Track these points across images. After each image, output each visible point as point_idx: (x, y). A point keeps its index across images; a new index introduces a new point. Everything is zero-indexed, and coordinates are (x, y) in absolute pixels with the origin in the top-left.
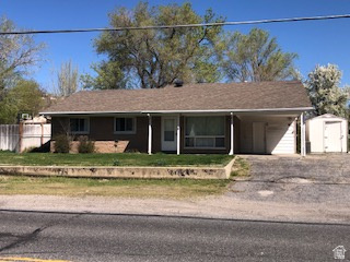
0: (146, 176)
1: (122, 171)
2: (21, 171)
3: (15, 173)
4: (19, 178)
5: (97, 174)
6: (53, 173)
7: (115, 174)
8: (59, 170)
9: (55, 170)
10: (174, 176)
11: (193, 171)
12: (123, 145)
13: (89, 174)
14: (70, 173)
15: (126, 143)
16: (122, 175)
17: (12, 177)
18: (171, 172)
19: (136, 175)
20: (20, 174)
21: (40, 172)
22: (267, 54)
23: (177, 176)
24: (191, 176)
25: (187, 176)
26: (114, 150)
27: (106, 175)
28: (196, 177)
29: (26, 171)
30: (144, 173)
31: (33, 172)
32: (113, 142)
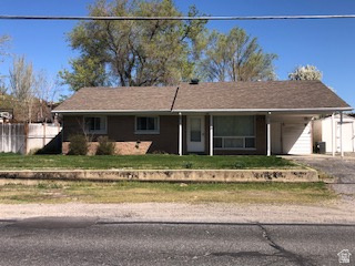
0: (228, 180)
1: (201, 174)
2: (83, 176)
3: (75, 178)
4: (79, 183)
5: (172, 178)
6: (122, 178)
7: (194, 177)
8: (129, 174)
9: (123, 174)
10: (260, 180)
11: (281, 174)
12: (145, 146)
13: (163, 177)
14: (141, 177)
15: (148, 144)
16: (201, 179)
17: (71, 183)
18: (257, 176)
19: (217, 179)
20: (80, 180)
21: (105, 177)
22: (248, 53)
23: (263, 179)
24: (279, 179)
25: (274, 179)
26: (135, 151)
27: (183, 179)
28: (285, 180)
29: (89, 176)
30: (226, 177)
31: (97, 177)
32: (135, 143)
